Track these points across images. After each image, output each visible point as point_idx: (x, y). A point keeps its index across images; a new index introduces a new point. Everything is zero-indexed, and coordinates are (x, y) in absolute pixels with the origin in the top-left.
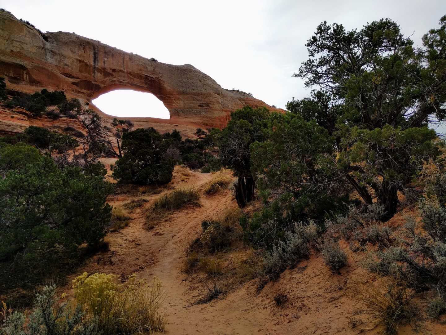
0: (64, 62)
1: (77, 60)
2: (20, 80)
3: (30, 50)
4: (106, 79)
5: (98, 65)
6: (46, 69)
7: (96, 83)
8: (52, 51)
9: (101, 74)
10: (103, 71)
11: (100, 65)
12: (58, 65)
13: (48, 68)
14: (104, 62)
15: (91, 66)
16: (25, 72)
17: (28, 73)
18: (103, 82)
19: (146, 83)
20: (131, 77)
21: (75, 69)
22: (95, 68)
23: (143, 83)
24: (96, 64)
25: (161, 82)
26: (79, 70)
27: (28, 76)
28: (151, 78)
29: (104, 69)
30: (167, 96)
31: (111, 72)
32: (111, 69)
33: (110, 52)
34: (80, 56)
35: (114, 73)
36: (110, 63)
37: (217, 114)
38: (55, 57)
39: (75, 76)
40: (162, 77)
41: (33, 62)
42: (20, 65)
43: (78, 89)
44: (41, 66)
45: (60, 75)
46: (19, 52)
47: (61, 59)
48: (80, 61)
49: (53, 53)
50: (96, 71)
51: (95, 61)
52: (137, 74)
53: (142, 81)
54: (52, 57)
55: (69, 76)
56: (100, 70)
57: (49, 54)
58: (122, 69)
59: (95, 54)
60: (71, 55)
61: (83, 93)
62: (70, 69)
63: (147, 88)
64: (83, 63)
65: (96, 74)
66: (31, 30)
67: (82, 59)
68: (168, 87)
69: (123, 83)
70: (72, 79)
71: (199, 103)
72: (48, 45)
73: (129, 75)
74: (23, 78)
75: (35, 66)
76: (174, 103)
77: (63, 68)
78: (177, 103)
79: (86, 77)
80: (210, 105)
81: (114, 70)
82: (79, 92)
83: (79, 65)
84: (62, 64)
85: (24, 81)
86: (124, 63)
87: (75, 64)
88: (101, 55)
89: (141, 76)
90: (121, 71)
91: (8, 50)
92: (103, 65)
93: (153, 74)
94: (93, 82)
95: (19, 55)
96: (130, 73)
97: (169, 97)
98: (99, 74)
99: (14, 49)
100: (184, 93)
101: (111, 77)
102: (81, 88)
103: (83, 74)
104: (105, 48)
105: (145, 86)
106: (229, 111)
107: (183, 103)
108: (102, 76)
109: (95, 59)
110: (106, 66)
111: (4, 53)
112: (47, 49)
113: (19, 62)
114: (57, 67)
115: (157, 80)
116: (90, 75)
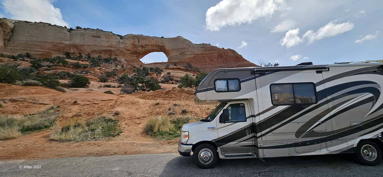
0: (127, 46)
1: (131, 44)
3: (114, 44)
4: (142, 49)
6: (120, 50)
10: (142, 47)
11: (141, 44)
14: (142, 43)
15: (137, 45)
16: (113, 52)
18: (141, 51)
19: (158, 48)
20: (153, 47)
21: (130, 47)
22: (138, 46)
25: (165, 46)
26: (132, 48)
29: (142, 45)
31: (145, 46)
33: (144, 38)
36: (143, 43)
37: (187, 57)
38: (123, 45)
39: (131, 50)
40: (165, 44)
42: (111, 50)
43: (132, 55)
44: (118, 49)
45: (125, 51)
46: (111, 45)
47: (125, 45)
48: (132, 44)
49: (123, 43)
51: (138, 43)
52: (155, 45)
55: (128, 50)
56: (140, 46)
57: (121, 44)
58: (149, 44)
59: (138, 40)
60: (129, 42)
61: (134, 56)
62: (129, 48)
64: (134, 45)
67: (133, 43)
68: (167, 48)
69: (150, 49)
70: (130, 52)
71: (179, 53)
72: (121, 41)
75: (116, 49)
76: (170, 55)
77: (126, 48)
79: (135, 50)
80: (185, 53)
81: (146, 45)
82: (133, 56)
86: (150, 41)
87: (131, 45)
88: (141, 40)
89: (157, 46)
90: (148, 45)
91: (107, 45)
93: (161, 43)
94: (138, 51)
95: (111, 47)
96: (152, 45)
97: (168, 52)
98: (140, 48)
99: (109, 45)
100: (174, 49)
101: (145, 48)
102: (133, 55)
103: (134, 49)
104: (142, 37)
105: (158, 49)
106: (195, 54)
107: (173, 54)
108: (141, 48)
109: (138, 42)
110: (143, 44)
111: (106, 47)
112: (120, 42)
113: (111, 49)
114: (124, 48)
115: (163, 46)
116: (137, 49)
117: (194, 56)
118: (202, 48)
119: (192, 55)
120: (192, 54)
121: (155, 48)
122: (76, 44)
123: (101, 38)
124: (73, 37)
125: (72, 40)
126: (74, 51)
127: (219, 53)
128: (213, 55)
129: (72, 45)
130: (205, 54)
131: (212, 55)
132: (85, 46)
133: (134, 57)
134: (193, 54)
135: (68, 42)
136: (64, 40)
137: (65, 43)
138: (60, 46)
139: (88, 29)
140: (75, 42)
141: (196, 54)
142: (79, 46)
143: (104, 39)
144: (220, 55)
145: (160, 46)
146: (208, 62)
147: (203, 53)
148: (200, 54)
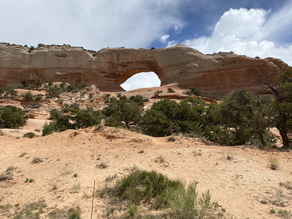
0: (101, 65)
1: (108, 62)
2: (80, 80)
3: (85, 64)
4: (124, 69)
5: (119, 62)
6: (92, 72)
7: (118, 73)
8: (95, 61)
9: (121, 67)
10: (123, 65)
12: (98, 68)
15: (115, 63)
16: (82, 76)
18: (122, 72)
19: (147, 66)
20: (138, 64)
22: (117, 64)
23: (145, 66)
24: (119, 61)
25: (156, 62)
26: (109, 68)
28: (150, 62)
29: (123, 63)
30: (160, 71)
31: (127, 64)
32: (126, 62)
33: (126, 52)
34: (109, 60)
35: (128, 65)
36: (124, 59)
37: (192, 76)
38: (97, 64)
39: (107, 72)
40: (157, 59)
41: (85, 70)
42: (79, 73)
43: (108, 79)
44: (89, 71)
45: (98, 73)
47: (99, 65)
48: (109, 63)
50: (118, 66)
52: (142, 61)
53: (145, 65)
54: (95, 65)
55: (104, 72)
56: (120, 65)
57: (93, 63)
58: (133, 60)
59: (117, 56)
60: (105, 60)
61: (112, 80)
62: (104, 68)
63: (148, 69)
64: (111, 63)
65: (118, 68)
66: (86, 53)
67: (110, 61)
68: (160, 65)
69: (134, 69)
70: (105, 74)
71: (179, 71)
73: (137, 63)
74: (82, 79)
75: (87, 72)
76: (164, 75)
77: (101, 69)
78: (166, 74)
79: (113, 71)
80: (188, 71)
81: (128, 63)
82: (109, 81)
83: (109, 65)
86: (134, 56)
87: (107, 65)
88: (121, 55)
89: (144, 62)
90: (132, 62)
91: (75, 67)
92: (122, 61)
93: (151, 58)
94: (117, 73)
95: (80, 68)
96: (137, 62)
97: (162, 71)
98: (120, 68)
99: (78, 66)
100: (170, 66)
101: (126, 68)
102: (110, 78)
103: (111, 69)
104: (122, 51)
106: (206, 71)
107: (169, 73)
108: (122, 68)
109: (118, 59)
110: (124, 61)
111: (73, 69)
112: (93, 61)
113: (79, 71)
114: (97, 70)
115: (153, 62)
116: (115, 69)
117: (203, 74)
118: (218, 59)
119: (201, 73)
120: (200, 72)
121: (142, 66)
122: (36, 67)
123: (67, 57)
124: (34, 58)
125: (32, 63)
126: (33, 78)
127: (250, 67)
128: (238, 70)
129: (31, 69)
130: (224, 70)
131: (236, 70)
132: (47, 70)
133: (112, 82)
134: (202, 72)
135: (27, 66)
136: (22, 64)
137: (23, 68)
138: (18, 72)
139: (52, 46)
140: (35, 65)
141: (208, 71)
142: (39, 70)
143: (71, 58)
144: (252, 69)
145: (149, 62)
146: (228, 83)
147: (219, 68)
148: (215, 70)
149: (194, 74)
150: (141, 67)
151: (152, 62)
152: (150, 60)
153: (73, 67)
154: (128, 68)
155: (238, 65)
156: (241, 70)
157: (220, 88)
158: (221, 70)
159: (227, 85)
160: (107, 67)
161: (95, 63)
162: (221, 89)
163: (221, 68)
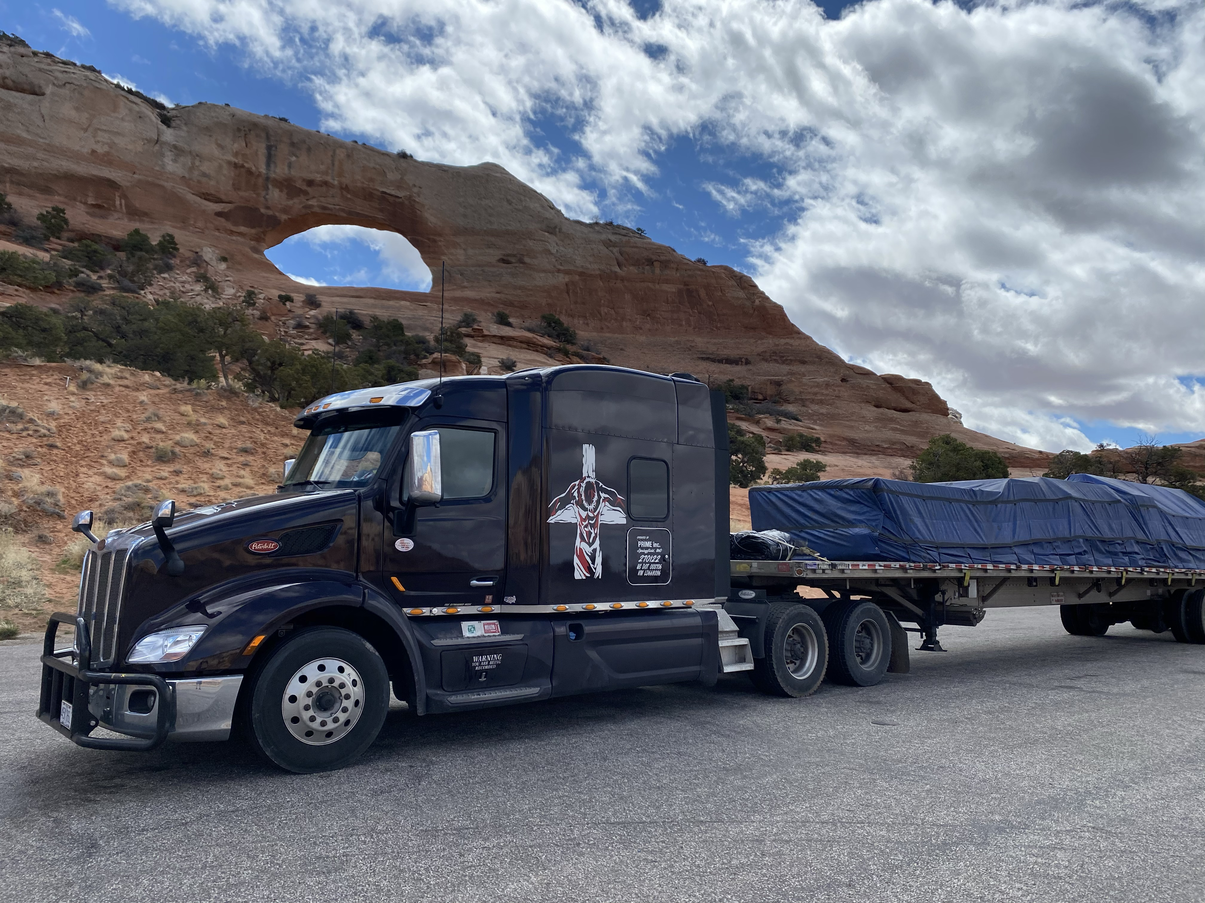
0: (201, 168)
1: (229, 163)
2: (109, 209)
3: (130, 147)
4: (290, 203)
5: (275, 172)
6: (162, 187)
7: (270, 213)
8: (175, 147)
9: (281, 191)
10: (289, 187)
11: (280, 171)
12: (187, 175)
13: (165, 184)
14: (290, 166)
15: (259, 175)
16: (117, 194)
17: (124, 196)
18: (285, 210)
19: (381, 210)
20: (349, 196)
21: (223, 182)
22: (267, 179)
23: (377, 209)
24: (272, 169)
25: (417, 206)
26: (233, 185)
27: (123, 201)
28: (394, 199)
29: (289, 180)
30: (429, 239)
31: (304, 187)
32: (304, 180)
33: (304, 142)
34: (236, 154)
35: (309, 189)
36: (296, 167)
37: (541, 280)
38: (182, 159)
39: (223, 197)
40: (419, 196)
41: (134, 173)
42: (109, 180)
43: (229, 226)
44: (150, 179)
45: (189, 196)
46: (107, 154)
47: (193, 163)
48: (236, 166)
49: (178, 151)
50: (270, 186)
51: (268, 165)
52: (363, 188)
53: (372, 204)
54: (175, 161)
55: (210, 197)
56: (278, 184)
57: (169, 153)
58: (329, 179)
59: (269, 148)
60: (216, 152)
61: (240, 234)
62: (212, 183)
63: (385, 220)
64: (242, 169)
65: (270, 192)
66: (134, 106)
67: (239, 161)
68: (431, 217)
69: (331, 210)
70: (216, 205)
71: (499, 254)
72: (168, 135)
73: (345, 193)
74: (115, 206)
75: (140, 181)
76: (444, 254)
77: (199, 182)
78: (451, 254)
79: (248, 200)
80: (527, 260)
81: (310, 183)
82: (232, 233)
83: (232, 174)
84: (196, 173)
85: (115, 211)
86: (333, 165)
87: (225, 172)
88: (283, 149)
89: (371, 195)
90: (326, 183)
91: (86, 150)
92: (286, 171)
93: (399, 187)
94: (263, 211)
95: (107, 160)
96: (346, 188)
97: (435, 241)
98: (277, 193)
99: (99, 150)
101: (303, 198)
102: (236, 224)
103: (242, 193)
104: (290, 134)
105: (380, 216)
106: (575, 272)
107: (462, 254)
108: (284, 196)
109: (270, 159)
110: (293, 172)
111: (77, 157)
112: (165, 143)
113: (106, 172)
114: (185, 181)
115: (406, 202)
116: (258, 195)
117: (567, 280)
118: (608, 244)
119: (561, 275)
120: (559, 271)
123: (46, 101)
127: (686, 284)
128: (657, 286)
130: (623, 280)
131: (651, 285)
133: (240, 239)
134: (567, 272)
141: (581, 274)
143: (67, 110)
144: (688, 290)
145: (391, 199)
146: (629, 317)
147: (611, 271)
148: (598, 272)
149: (542, 275)
150: (359, 210)
151: (400, 200)
152: (393, 193)
153: (77, 148)
154: (310, 203)
155: (657, 271)
156: (666, 287)
157: (608, 328)
158: (616, 276)
159: (624, 324)
160: (223, 178)
161: (177, 155)
162: (609, 332)
163: (616, 272)
